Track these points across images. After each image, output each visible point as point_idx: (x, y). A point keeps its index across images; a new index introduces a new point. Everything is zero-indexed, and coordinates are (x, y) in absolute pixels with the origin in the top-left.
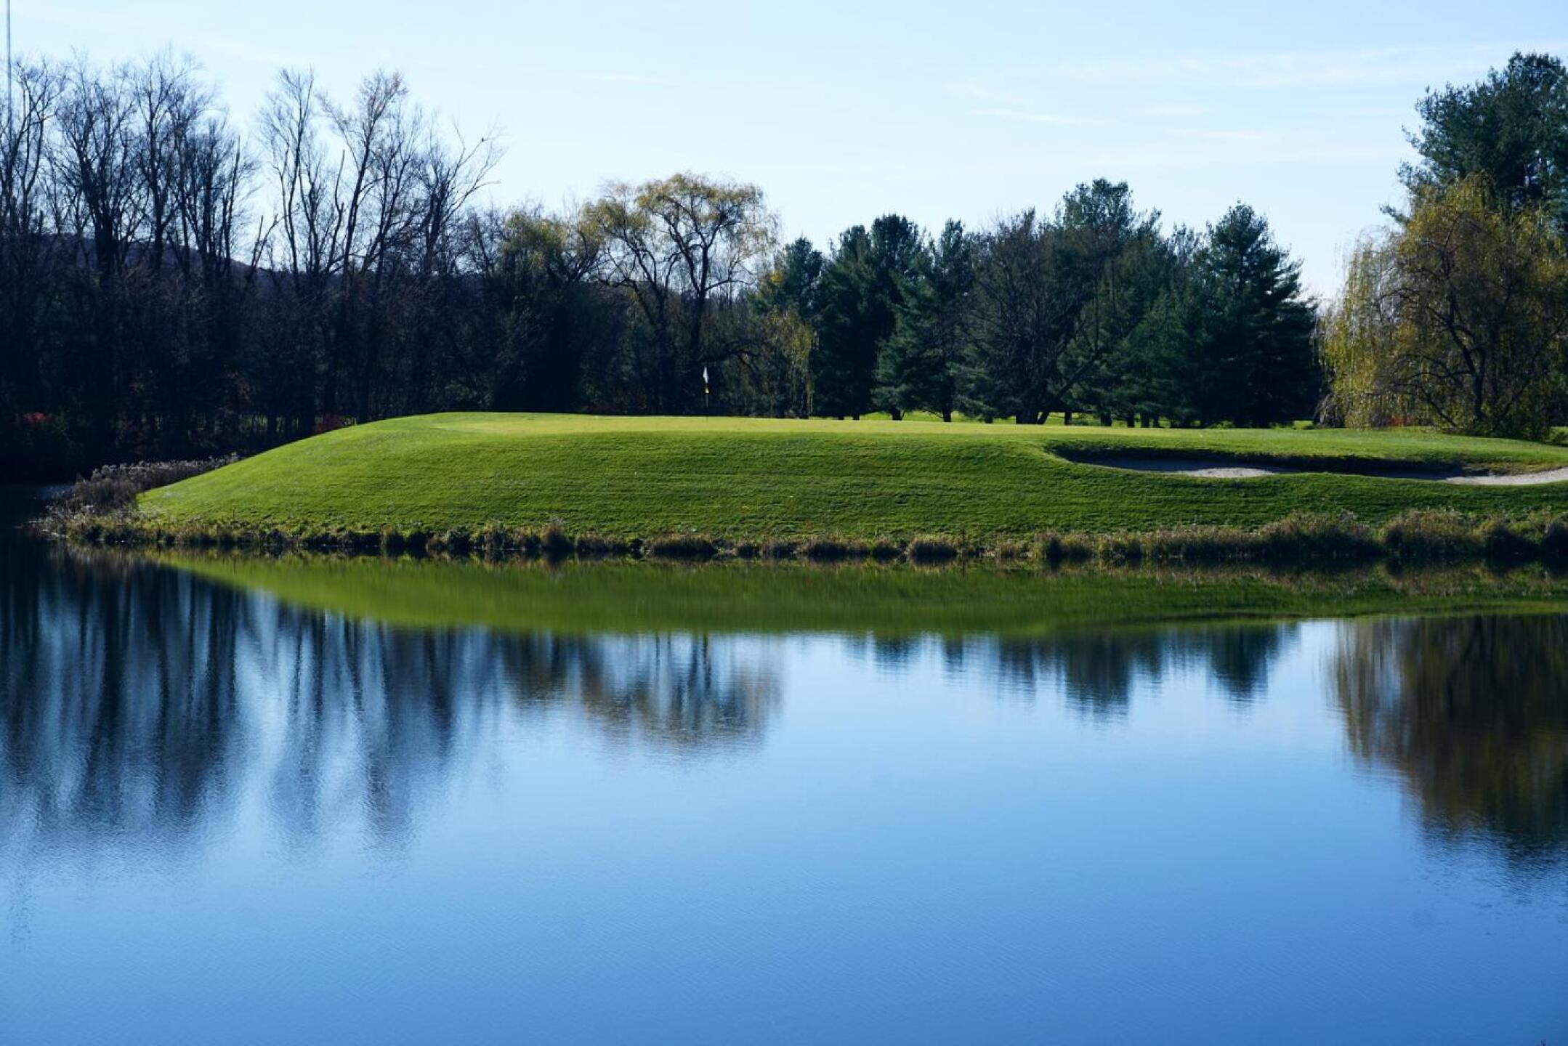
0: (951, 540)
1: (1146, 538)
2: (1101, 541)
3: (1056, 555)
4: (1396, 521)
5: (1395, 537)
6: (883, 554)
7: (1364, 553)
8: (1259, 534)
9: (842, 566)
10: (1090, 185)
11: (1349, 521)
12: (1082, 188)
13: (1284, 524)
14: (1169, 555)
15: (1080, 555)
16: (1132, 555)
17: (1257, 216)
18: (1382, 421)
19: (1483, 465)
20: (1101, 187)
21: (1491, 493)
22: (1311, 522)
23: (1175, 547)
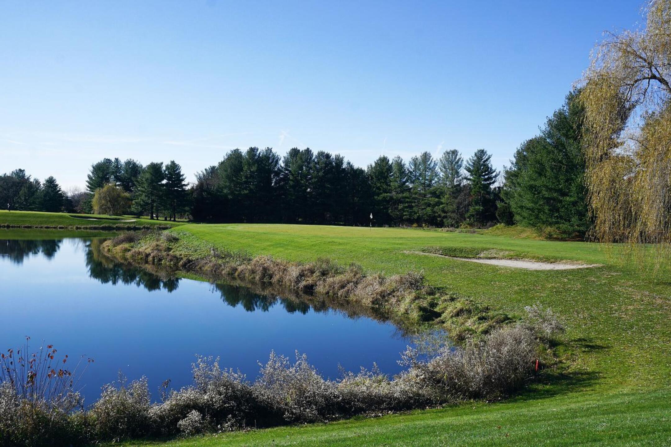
0: (63, 226)
1: (88, 226)
2: (82, 227)
3: (77, 228)
4: (117, 225)
5: (117, 227)
6: (54, 228)
7: (114, 229)
8: (101, 226)
9: (49, 229)
10: (18, 169)
11: (111, 225)
12: (17, 170)
13: (104, 225)
14: (90, 228)
15: (80, 228)
16: (86, 228)
17: (54, 178)
18: (99, 214)
19: (122, 219)
20: (20, 170)
21: (126, 222)
22: (107, 225)
23: (92, 227)
